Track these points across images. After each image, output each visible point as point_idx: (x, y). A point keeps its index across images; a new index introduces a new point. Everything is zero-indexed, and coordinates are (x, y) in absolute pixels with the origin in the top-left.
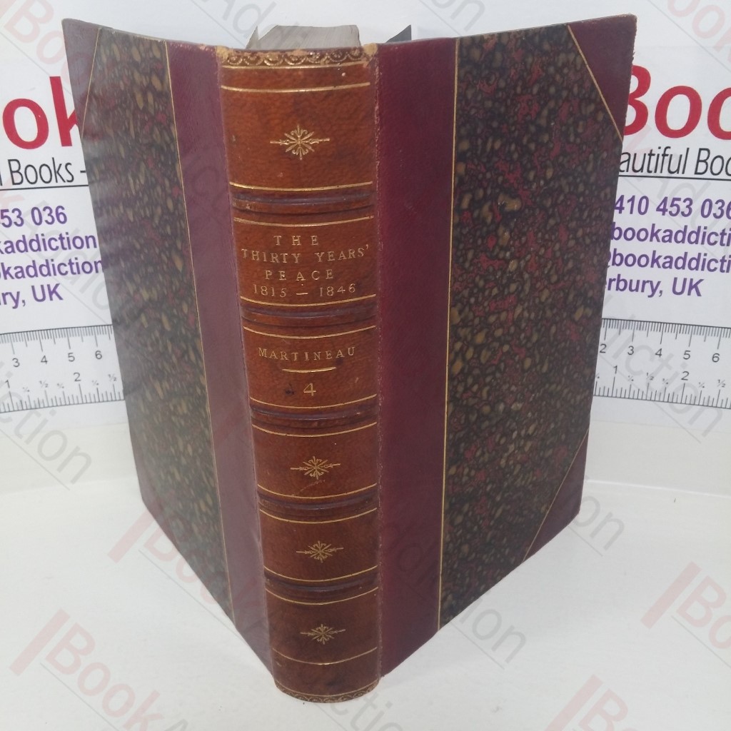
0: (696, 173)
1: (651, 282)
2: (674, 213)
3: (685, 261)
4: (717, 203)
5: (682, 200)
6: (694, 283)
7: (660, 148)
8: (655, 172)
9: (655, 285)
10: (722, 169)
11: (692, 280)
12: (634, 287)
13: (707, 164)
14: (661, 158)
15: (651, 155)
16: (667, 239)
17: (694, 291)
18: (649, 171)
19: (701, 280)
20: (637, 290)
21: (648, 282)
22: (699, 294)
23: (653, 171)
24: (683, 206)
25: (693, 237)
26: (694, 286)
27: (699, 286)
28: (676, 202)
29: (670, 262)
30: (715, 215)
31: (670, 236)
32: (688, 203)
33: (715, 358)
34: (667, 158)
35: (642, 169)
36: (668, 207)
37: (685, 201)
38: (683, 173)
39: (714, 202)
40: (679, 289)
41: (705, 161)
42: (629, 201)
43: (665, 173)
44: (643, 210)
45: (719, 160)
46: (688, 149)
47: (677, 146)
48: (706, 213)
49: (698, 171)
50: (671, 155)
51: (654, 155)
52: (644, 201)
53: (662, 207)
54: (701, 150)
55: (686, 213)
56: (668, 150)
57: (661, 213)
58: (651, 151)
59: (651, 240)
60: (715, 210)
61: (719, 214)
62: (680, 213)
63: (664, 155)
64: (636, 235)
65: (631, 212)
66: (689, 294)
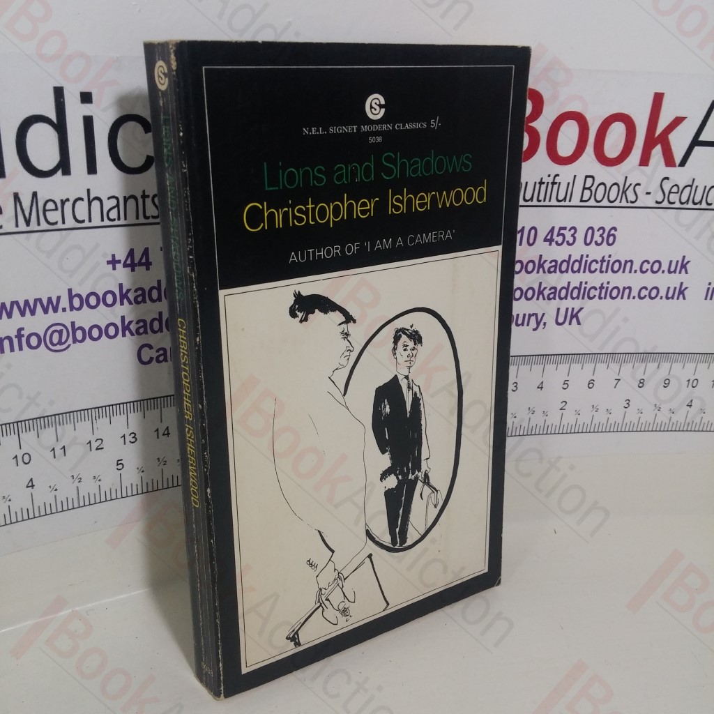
0: (582, 201)
2: (560, 242)
4: (598, 231)
5: (568, 229)
6: (575, 312)
7: (549, 176)
8: (544, 201)
9: (539, 318)
10: (604, 197)
12: (520, 322)
13: (591, 191)
14: (550, 186)
15: (541, 183)
17: (574, 320)
18: (539, 201)
19: (581, 309)
20: (523, 324)
21: (533, 315)
23: (543, 200)
24: (568, 234)
25: (576, 266)
26: (575, 316)
28: (562, 232)
29: (555, 293)
30: (596, 242)
31: (556, 267)
32: (573, 231)
33: (591, 384)
34: (556, 187)
35: (531, 199)
36: (555, 237)
37: (570, 230)
38: (570, 201)
39: (596, 229)
40: (561, 320)
41: (589, 188)
43: (554, 202)
44: (531, 242)
45: (602, 187)
46: (575, 176)
47: (566, 173)
48: (588, 241)
49: (584, 199)
51: (544, 183)
54: (587, 177)
55: (571, 242)
56: (557, 178)
57: (548, 243)
59: (538, 272)
60: (597, 238)
61: (599, 242)
62: (565, 243)
63: (554, 183)
66: (570, 324)
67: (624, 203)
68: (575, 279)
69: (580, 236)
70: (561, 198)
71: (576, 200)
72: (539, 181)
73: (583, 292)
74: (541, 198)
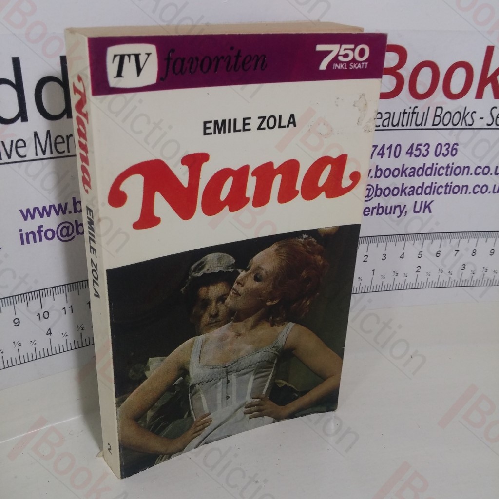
0: (433, 125)
1: (400, 206)
2: (417, 154)
3: (422, 189)
4: (445, 146)
5: (423, 145)
6: (427, 204)
7: (410, 108)
8: (407, 126)
9: (402, 208)
10: (449, 122)
11: (426, 202)
12: (388, 212)
14: (411, 115)
15: (405, 113)
16: (412, 174)
17: (427, 209)
19: (432, 201)
20: (390, 213)
21: (398, 206)
22: (430, 212)
23: (405, 125)
24: (423, 149)
26: (427, 206)
27: (431, 206)
28: (419, 147)
29: (413, 191)
31: (414, 172)
32: (427, 147)
34: (415, 115)
35: (398, 124)
37: (425, 146)
38: (425, 125)
39: (443, 145)
40: (417, 209)
41: (439, 116)
42: (388, 149)
43: (413, 126)
45: (448, 114)
48: (438, 154)
49: (435, 123)
50: (418, 112)
51: (406, 113)
52: (398, 147)
53: (410, 151)
54: (437, 108)
55: (425, 154)
56: (416, 109)
57: (409, 155)
58: (405, 110)
60: (444, 151)
61: (445, 154)
62: (421, 155)
63: (413, 113)
64: (392, 173)
65: (389, 157)
67: (464, 126)
68: (428, 181)
69: (432, 150)
70: (418, 123)
71: (429, 125)
72: (403, 111)
73: (433, 189)
74: (405, 123)
